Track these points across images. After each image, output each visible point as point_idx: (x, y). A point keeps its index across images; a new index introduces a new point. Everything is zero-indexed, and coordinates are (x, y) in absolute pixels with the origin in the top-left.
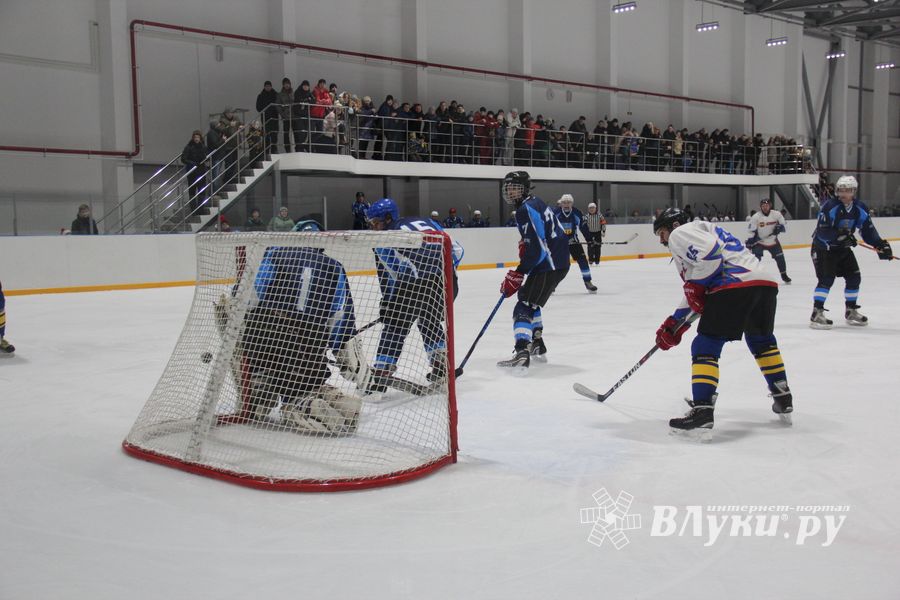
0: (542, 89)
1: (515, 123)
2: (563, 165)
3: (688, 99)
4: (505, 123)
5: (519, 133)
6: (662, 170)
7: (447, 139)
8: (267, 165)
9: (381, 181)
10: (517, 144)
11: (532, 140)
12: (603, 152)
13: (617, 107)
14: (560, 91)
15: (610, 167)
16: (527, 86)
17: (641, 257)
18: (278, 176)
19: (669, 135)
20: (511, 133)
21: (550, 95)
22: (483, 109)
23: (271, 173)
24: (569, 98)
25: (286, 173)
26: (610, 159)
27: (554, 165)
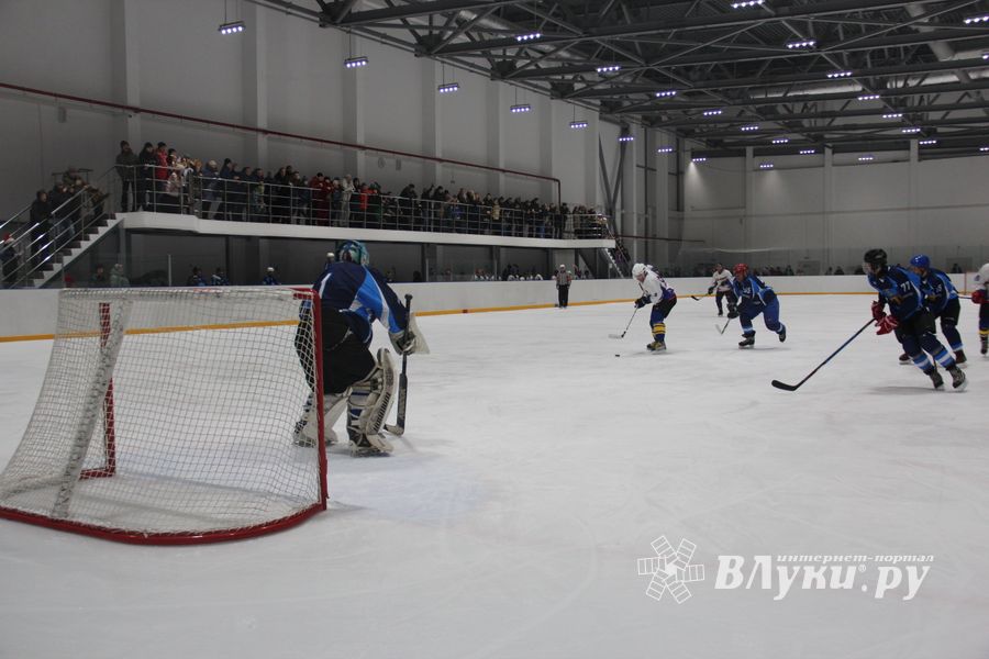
0: (374, 158)
1: (349, 188)
2: (393, 228)
3: (504, 171)
4: (341, 188)
5: (353, 198)
6: (482, 233)
7: (286, 202)
8: (111, 223)
9: (224, 239)
10: (352, 207)
11: (365, 205)
12: (430, 215)
13: (441, 175)
14: (390, 161)
15: (436, 230)
16: (361, 155)
17: (465, 311)
18: (123, 235)
19: (489, 202)
20: (346, 198)
21: (381, 163)
22: (320, 175)
23: (116, 230)
24: (399, 166)
25: (131, 231)
26: (437, 222)
27: (385, 227)
